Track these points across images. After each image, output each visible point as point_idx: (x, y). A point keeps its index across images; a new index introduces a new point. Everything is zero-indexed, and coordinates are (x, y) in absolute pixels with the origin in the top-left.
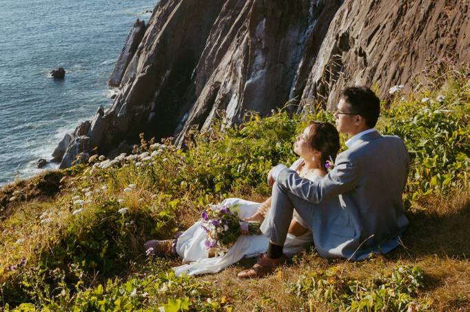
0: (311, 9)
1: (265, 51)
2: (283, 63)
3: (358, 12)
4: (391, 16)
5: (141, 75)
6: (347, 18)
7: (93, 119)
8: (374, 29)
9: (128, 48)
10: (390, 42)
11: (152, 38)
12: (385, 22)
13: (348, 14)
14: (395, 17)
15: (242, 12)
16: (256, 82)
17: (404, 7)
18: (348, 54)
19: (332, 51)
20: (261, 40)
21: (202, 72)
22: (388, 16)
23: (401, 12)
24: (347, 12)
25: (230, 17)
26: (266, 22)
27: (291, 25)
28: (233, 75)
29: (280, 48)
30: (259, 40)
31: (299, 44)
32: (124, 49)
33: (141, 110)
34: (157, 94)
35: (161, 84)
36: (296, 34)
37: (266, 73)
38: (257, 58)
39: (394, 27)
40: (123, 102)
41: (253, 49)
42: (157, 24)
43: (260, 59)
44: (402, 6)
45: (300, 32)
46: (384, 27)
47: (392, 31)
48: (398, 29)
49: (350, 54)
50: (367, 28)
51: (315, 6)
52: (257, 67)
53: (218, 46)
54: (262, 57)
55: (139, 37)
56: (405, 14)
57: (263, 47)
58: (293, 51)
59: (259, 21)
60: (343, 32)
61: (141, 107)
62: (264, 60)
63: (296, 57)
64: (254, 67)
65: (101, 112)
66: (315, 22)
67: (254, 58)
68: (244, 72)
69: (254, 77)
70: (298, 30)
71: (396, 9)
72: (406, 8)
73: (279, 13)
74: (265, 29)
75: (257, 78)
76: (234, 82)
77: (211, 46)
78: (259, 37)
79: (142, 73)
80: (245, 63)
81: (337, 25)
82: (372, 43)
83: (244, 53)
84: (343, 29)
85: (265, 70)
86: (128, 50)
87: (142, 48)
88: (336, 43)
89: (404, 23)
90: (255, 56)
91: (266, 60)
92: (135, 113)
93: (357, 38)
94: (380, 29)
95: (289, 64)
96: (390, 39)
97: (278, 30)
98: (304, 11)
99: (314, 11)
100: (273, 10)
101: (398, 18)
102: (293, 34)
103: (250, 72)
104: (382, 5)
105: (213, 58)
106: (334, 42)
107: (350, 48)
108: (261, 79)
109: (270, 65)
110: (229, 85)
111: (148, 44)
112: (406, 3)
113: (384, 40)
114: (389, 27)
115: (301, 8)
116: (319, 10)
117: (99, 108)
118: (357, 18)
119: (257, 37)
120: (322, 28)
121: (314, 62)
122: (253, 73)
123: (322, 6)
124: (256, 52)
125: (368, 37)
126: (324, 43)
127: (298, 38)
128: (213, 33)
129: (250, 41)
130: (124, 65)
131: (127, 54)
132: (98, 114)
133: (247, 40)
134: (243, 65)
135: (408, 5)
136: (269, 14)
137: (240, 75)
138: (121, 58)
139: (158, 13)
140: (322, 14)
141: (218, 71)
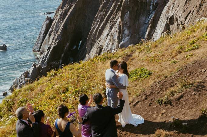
0: (151, 6)
1: (129, 28)
2: (138, 33)
3: (178, 6)
4: (196, 7)
5: (54, 45)
6: (172, 9)
7: (31, 70)
8: (188, 13)
9: (43, 32)
10: (196, 18)
11: (57, 26)
12: (193, 10)
13: (173, 7)
14: (198, 7)
15: (111, 9)
16: (125, 43)
17: (202, 2)
18: (173, 26)
19: (165, 25)
20: (127, 22)
21: (90, 41)
22: (195, 7)
23: (201, 5)
24: (172, 6)
25: (104, 12)
26: (129, 14)
27: (141, 15)
28: (112, 40)
29: (137, 26)
30: (126, 22)
31: (146, 24)
32: (40, 33)
33: (55, 64)
34: (62, 55)
35: (65, 50)
36: (144, 19)
37: (130, 39)
38: (125, 31)
39: (198, 11)
40: (45, 60)
41: (123, 27)
42: (60, 18)
43: (126, 32)
44: (201, 2)
45: (146, 18)
46: (193, 12)
47: (197, 13)
48: (200, 12)
49: (174, 26)
50: (185, 13)
51: (153, 4)
52: (125, 36)
53: (98, 28)
54: (128, 31)
55: (49, 26)
56: (203, 6)
57: (128, 26)
58: (143, 27)
59: (126, 13)
60: (171, 16)
61: (55, 63)
62: (128, 33)
63: (144, 30)
64: (123, 36)
65: (35, 65)
66: (154, 13)
67: (123, 31)
68: (119, 38)
69: (124, 41)
70: (145, 17)
71: (198, 4)
72: (203, 3)
73: (136, 9)
74: (129, 17)
75: (125, 41)
76: (113, 44)
77: (94, 28)
78: (126, 21)
79: (54, 44)
80: (119, 34)
81: (167, 13)
82: (188, 19)
83: (118, 29)
84: (171, 14)
85: (129, 37)
86: (43, 33)
87: (52, 31)
88: (167, 21)
89: (203, 10)
90: (124, 30)
91: (129, 32)
92: (52, 66)
93: (179, 18)
94: (191, 13)
95: (141, 33)
96: (196, 17)
97: (135, 17)
98: (148, 7)
99: (153, 7)
100: (132, 7)
101: (200, 7)
102: (143, 19)
103: (122, 38)
104: (191, 2)
105: (96, 34)
106: (166, 21)
107: (174, 23)
108: (128, 41)
109: (132, 35)
110: (110, 46)
111: (55, 30)
112: (203, 1)
113: (194, 18)
114: (195, 11)
115: (146, 6)
116: (155, 7)
117: (33, 64)
118: (178, 9)
119: (125, 21)
120: (157, 15)
121: (154, 32)
122: (123, 39)
123: (157, 4)
124: (124, 29)
125: (185, 17)
126: (159, 22)
127: (145, 21)
128: (95, 21)
129: (121, 23)
130: (41, 41)
131: (42, 35)
132: (33, 67)
133: (120, 22)
134: (118, 35)
135: (204, 2)
136: (131, 9)
137: (117, 40)
138: (39, 38)
139: (60, 12)
140: (157, 8)
141: (100, 40)
